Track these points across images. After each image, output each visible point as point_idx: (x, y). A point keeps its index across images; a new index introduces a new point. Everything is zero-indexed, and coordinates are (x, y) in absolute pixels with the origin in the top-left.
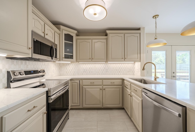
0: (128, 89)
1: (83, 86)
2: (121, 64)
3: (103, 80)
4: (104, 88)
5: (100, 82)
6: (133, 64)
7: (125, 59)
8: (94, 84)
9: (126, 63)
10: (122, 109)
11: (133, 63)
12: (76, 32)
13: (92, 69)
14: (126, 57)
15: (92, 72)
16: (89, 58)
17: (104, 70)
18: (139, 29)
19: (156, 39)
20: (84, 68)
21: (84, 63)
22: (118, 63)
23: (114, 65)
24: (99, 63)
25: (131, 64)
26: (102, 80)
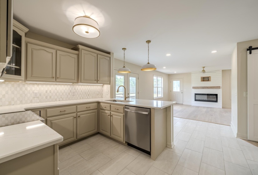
0: (106, 111)
1: (48, 119)
2: (90, 86)
3: (78, 106)
4: (78, 116)
5: (73, 109)
6: (102, 87)
7: (98, 81)
8: (66, 112)
9: (96, 85)
10: (98, 133)
11: (101, 85)
12: (27, 30)
13: (50, 92)
14: (98, 79)
15: (50, 97)
16: (51, 77)
17: (69, 94)
18: (109, 53)
19: (124, 67)
20: (36, 91)
21: (36, 84)
22: (88, 85)
23: (83, 86)
24: (63, 84)
25: (100, 87)
26: (75, 106)
